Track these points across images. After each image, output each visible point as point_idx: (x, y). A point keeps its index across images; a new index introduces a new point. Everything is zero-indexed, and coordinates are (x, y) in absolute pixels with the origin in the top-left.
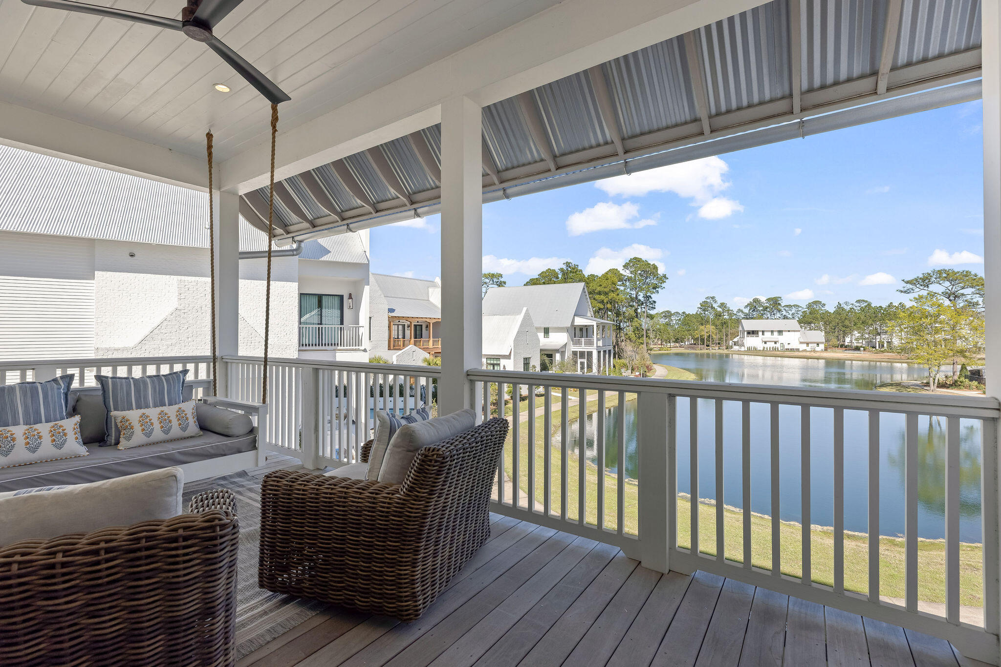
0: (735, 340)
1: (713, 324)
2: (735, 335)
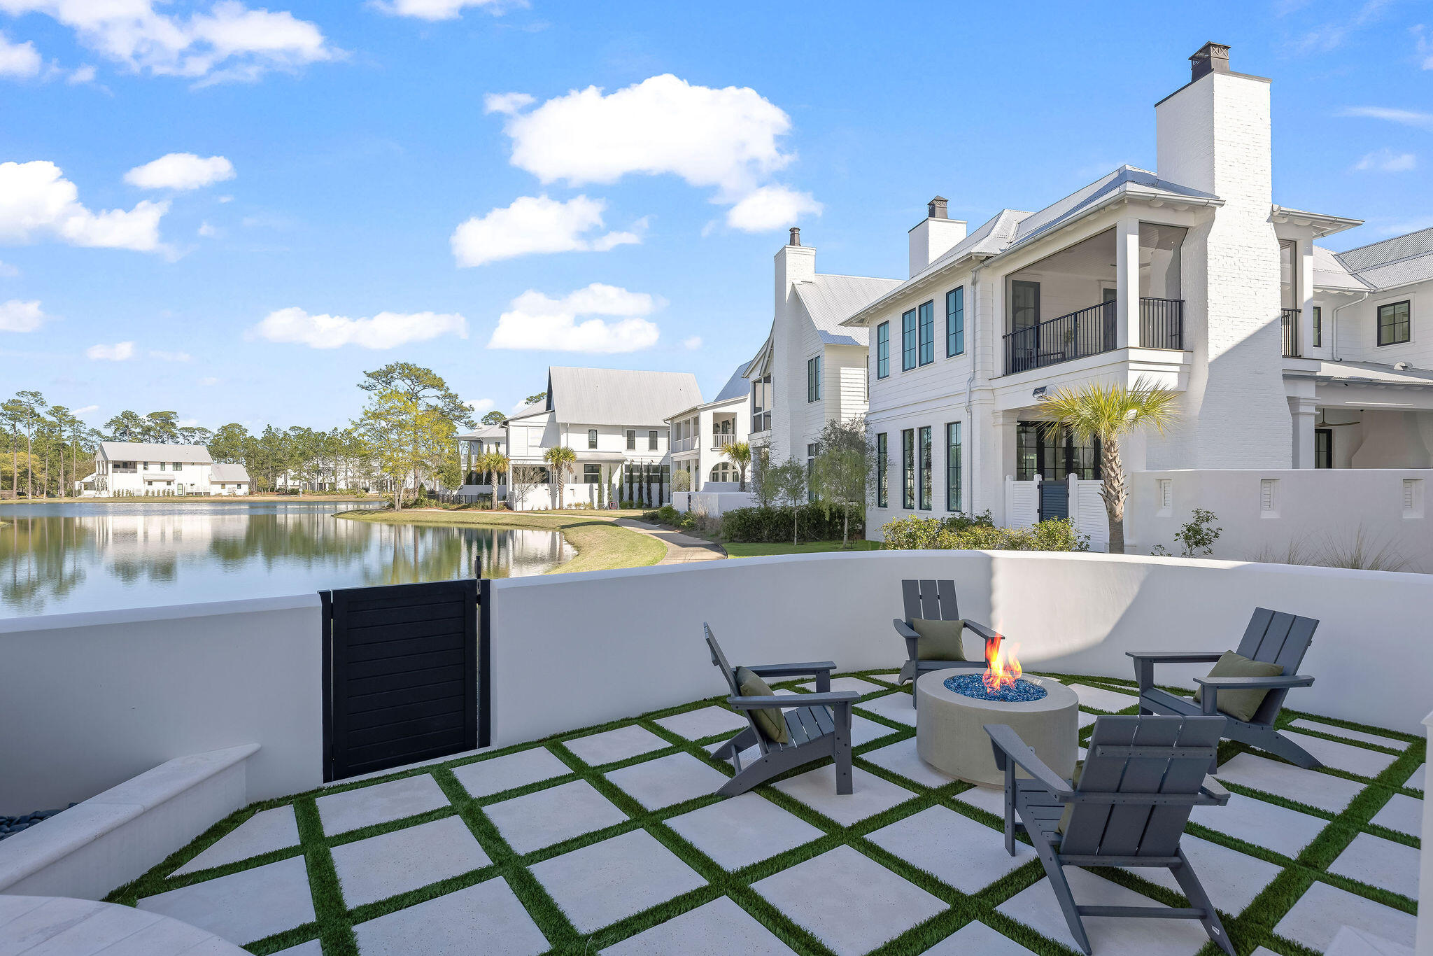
0: (88, 479)
2: (86, 471)
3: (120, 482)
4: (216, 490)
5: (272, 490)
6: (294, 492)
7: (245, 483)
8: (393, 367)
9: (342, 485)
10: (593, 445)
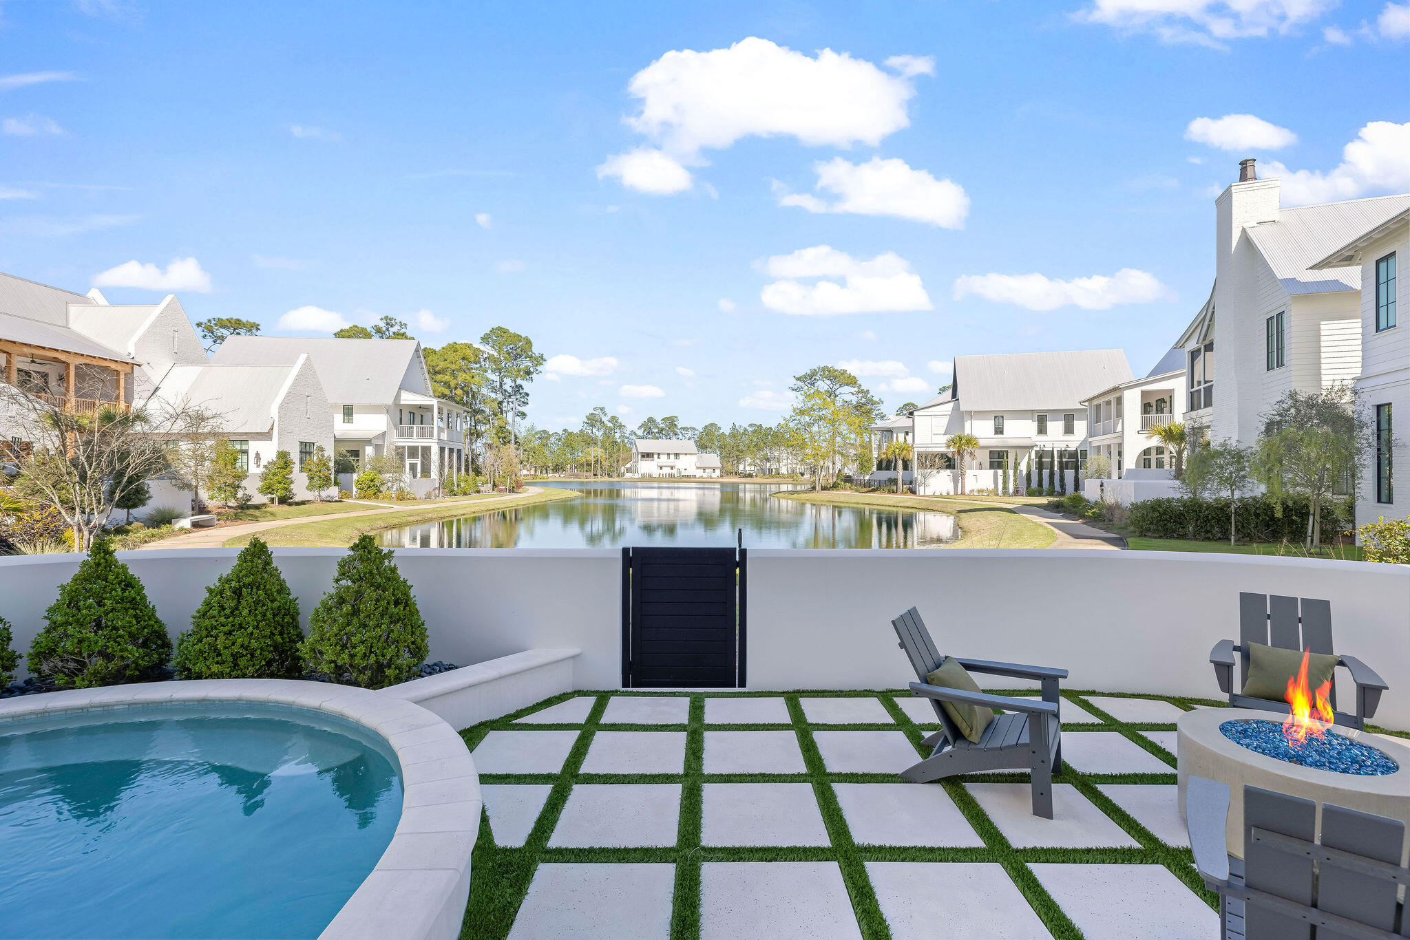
0: (628, 466)
1: (602, 447)
2: (627, 460)
3: (646, 467)
4: (699, 473)
5: (736, 474)
6: (750, 476)
7: (717, 468)
8: (815, 370)
9: (784, 470)
10: (999, 431)
